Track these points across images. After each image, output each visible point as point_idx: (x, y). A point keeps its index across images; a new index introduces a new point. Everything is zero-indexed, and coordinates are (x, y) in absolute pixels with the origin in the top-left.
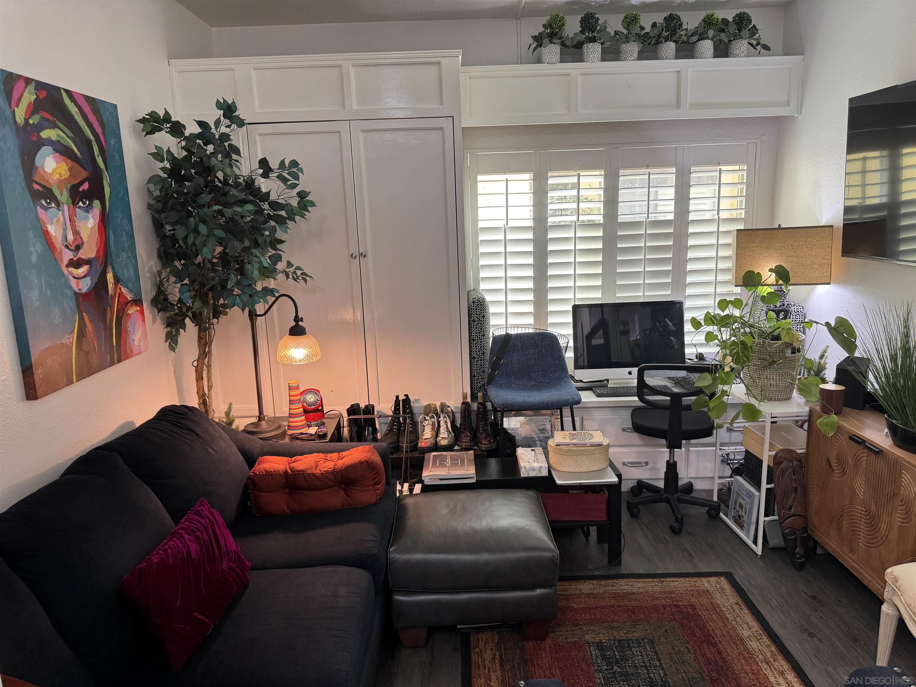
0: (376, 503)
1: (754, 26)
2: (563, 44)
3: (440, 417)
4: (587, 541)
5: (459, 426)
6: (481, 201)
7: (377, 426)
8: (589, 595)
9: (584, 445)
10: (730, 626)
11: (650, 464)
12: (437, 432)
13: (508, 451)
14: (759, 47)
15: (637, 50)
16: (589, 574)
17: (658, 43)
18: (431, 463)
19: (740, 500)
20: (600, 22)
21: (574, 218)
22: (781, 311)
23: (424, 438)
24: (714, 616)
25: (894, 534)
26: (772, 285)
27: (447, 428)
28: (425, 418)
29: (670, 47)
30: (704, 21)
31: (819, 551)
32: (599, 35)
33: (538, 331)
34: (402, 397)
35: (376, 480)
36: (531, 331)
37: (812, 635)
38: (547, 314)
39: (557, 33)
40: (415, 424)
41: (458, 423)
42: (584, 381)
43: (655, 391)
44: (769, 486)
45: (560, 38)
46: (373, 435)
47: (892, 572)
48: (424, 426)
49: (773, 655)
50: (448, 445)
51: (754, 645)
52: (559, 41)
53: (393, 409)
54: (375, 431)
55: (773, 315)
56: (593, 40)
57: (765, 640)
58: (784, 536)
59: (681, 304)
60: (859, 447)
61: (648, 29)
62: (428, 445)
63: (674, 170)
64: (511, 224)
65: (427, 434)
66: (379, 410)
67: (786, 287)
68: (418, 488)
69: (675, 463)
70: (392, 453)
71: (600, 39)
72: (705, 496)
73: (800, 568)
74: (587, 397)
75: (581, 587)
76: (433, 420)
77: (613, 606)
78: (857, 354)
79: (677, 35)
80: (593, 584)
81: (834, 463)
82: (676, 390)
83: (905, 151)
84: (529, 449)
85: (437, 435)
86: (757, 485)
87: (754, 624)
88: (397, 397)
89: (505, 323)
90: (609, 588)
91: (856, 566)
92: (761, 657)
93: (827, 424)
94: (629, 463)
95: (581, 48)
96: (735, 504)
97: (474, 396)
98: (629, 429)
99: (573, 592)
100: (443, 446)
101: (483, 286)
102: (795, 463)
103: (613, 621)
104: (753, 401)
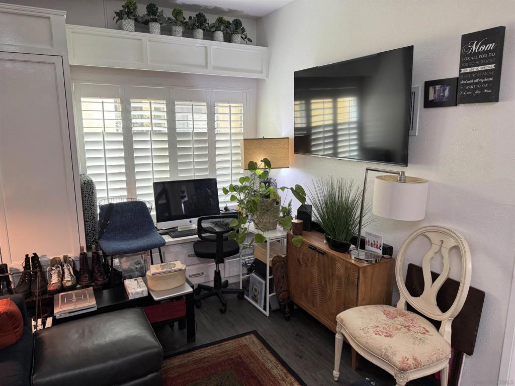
0: (16, 343)
1: (243, 27)
2: (136, 20)
3: (64, 266)
4: (173, 329)
5: (79, 270)
6: (85, 115)
7: (11, 279)
8: (179, 366)
9: (170, 272)
10: (261, 363)
11: (204, 274)
12: (62, 276)
13: (117, 282)
14: (246, 40)
15: (181, 30)
16: (177, 351)
17: (193, 29)
18: (60, 302)
19: (255, 287)
20: (159, 10)
21: (150, 129)
22: (267, 182)
23: (52, 283)
24: (252, 360)
25: (334, 295)
26: (263, 169)
27: (70, 273)
28: (52, 269)
29: (200, 32)
30: (218, 20)
31: (295, 307)
32: (159, 18)
33: (130, 200)
34: (31, 255)
35: (15, 325)
36: (125, 200)
37: (301, 357)
38: (135, 189)
39: (132, 13)
40: (43, 274)
41: (78, 269)
42: (163, 229)
43: (206, 230)
44: (270, 277)
45: (135, 16)
46: (8, 288)
47: (340, 317)
48: (51, 274)
49: (285, 374)
50: (72, 286)
51: (275, 372)
52: (134, 18)
53: (24, 265)
54: (9, 283)
55: (263, 184)
56: (155, 21)
57: (280, 366)
58: (279, 303)
59: (215, 179)
60: (314, 251)
61: (187, 20)
62: (56, 287)
63: (206, 104)
64: (107, 131)
65: (55, 279)
66: (11, 267)
67: (270, 170)
68: (49, 321)
69: (219, 271)
70: (26, 299)
71: (160, 21)
72: (234, 287)
73: (288, 319)
74: (167, 239)
75: (174, 362)
76: (59, 269)
77: (194, 370)
78: (306, 203)
79: (204, 26)
80: (181, 358)
81: (301, 260)
82: (217, 230)
83: (313, 101)
84: (133, 280)
85: (62, 280)
86: (264, 278)
87: (273, 358)
88: (27, 256)
89: (107, 196)
90: (191, 358)
91: (316, 313)
92: (280, 378)
93: (297, 241)
94: (193, 275)
95: (148, 24)
96: (253, 289)
97: (89, 248)
98: (192, 255)
99: (169, 367)
100: (68, 286)
101: (89, 172)
102: (282, 263)
103: (196, 380)
104: (260, 232)
